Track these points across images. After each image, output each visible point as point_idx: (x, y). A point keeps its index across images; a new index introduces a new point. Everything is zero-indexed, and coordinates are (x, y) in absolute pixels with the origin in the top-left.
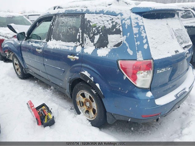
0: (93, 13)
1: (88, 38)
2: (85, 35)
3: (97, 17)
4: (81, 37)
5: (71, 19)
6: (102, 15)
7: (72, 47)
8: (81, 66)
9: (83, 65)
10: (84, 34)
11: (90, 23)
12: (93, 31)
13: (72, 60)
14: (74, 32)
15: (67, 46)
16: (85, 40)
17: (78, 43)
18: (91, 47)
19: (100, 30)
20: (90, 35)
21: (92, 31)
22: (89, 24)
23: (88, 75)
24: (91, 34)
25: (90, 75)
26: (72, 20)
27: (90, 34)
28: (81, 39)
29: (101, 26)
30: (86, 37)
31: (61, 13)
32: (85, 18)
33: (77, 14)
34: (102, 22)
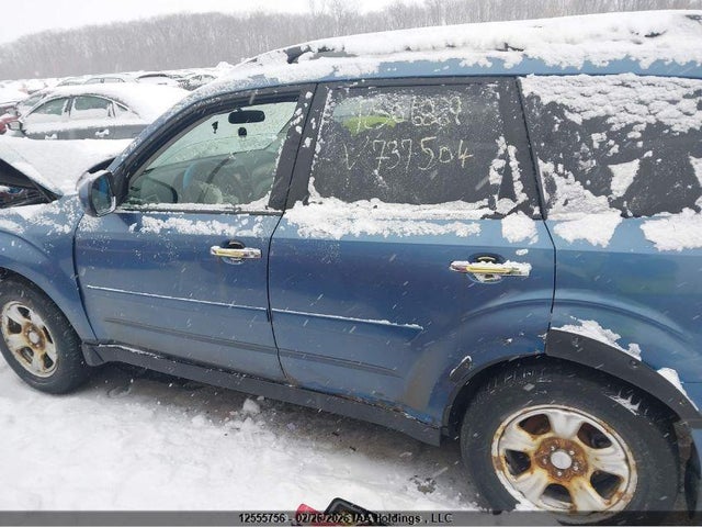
0: (572, 72)
1: (571, 176)
2: (545, 167)
3: (603, 87)
4: (516, 175)
5: (431, 102)
6: (629, 77)
7: (468, 222)
8: (553, 303)
9: (561, 295)
10: (540, 162)
11: (566, 113)
12: (596, 145)
13: (482, 279)
14: (463, 157)
15: (428, 221)
16: (552, 187)
17: (504, 205)
18: (593, 212)
19: (635, 140)
20: (577, 165)
21: (584, 147)
22: (562, 116)
23: (603, 340)
24: (585, 159)
25: (617, 336)
26: (441, 105)
27: (577, 159)
28: (518, 186)
29: (637, 123)
30: (555, 176)
31: (357, 76)
32: (526, 93)
33: (466, 80)
34: (644, 109)
